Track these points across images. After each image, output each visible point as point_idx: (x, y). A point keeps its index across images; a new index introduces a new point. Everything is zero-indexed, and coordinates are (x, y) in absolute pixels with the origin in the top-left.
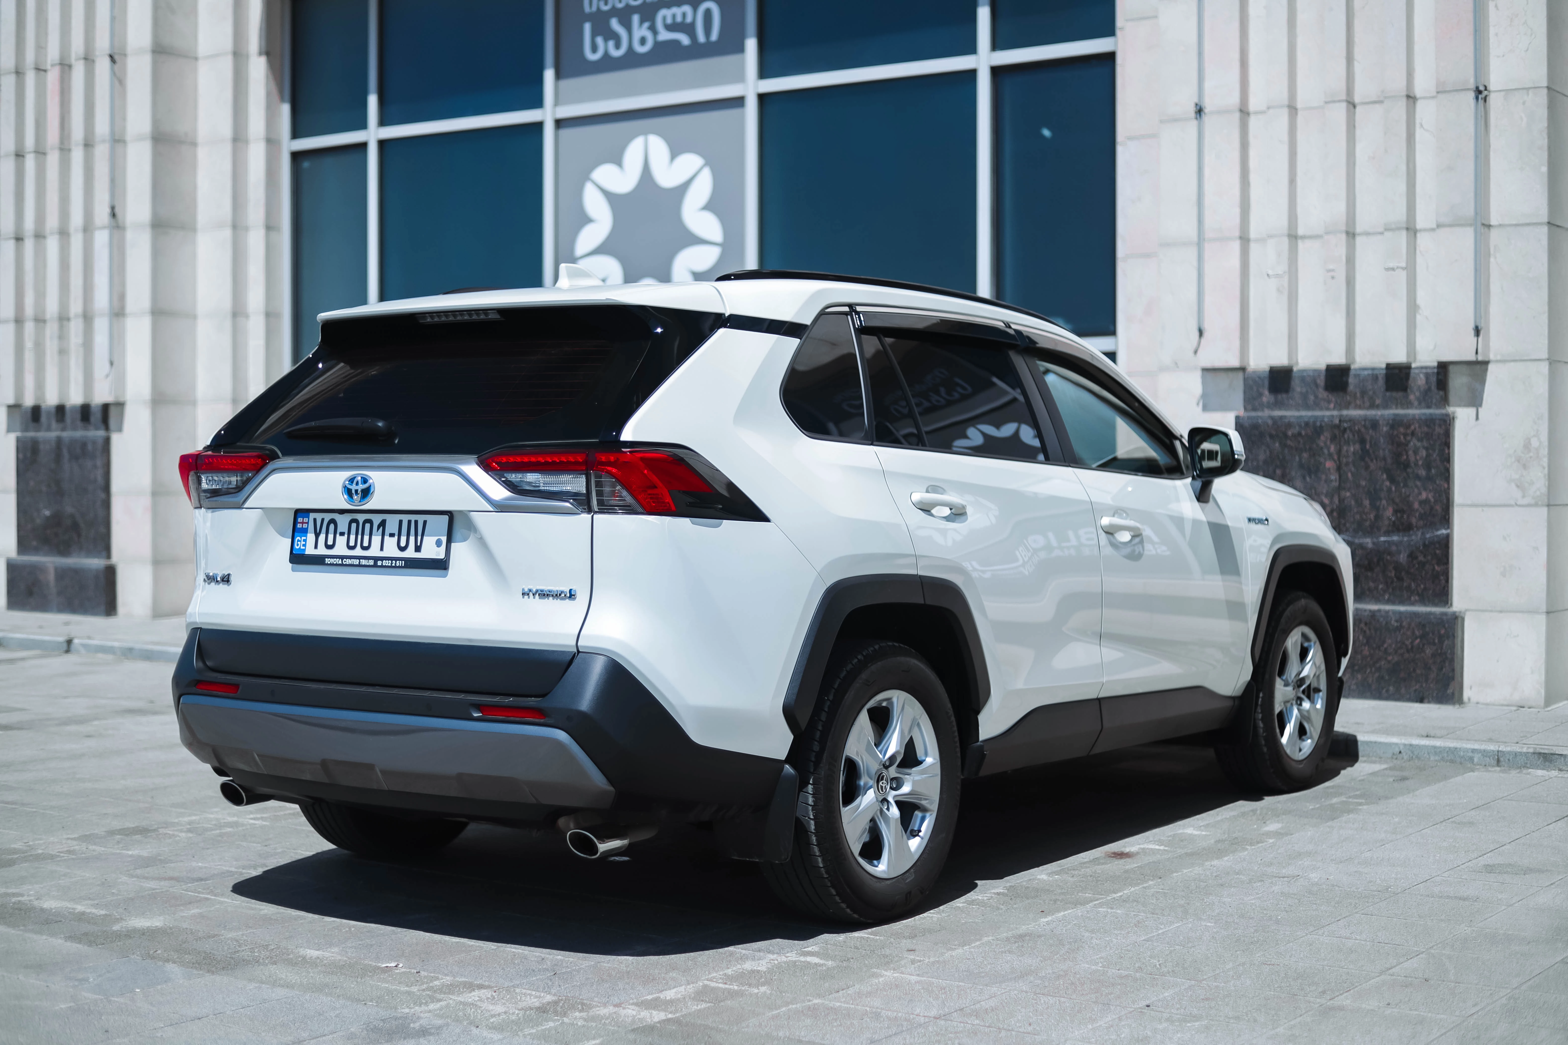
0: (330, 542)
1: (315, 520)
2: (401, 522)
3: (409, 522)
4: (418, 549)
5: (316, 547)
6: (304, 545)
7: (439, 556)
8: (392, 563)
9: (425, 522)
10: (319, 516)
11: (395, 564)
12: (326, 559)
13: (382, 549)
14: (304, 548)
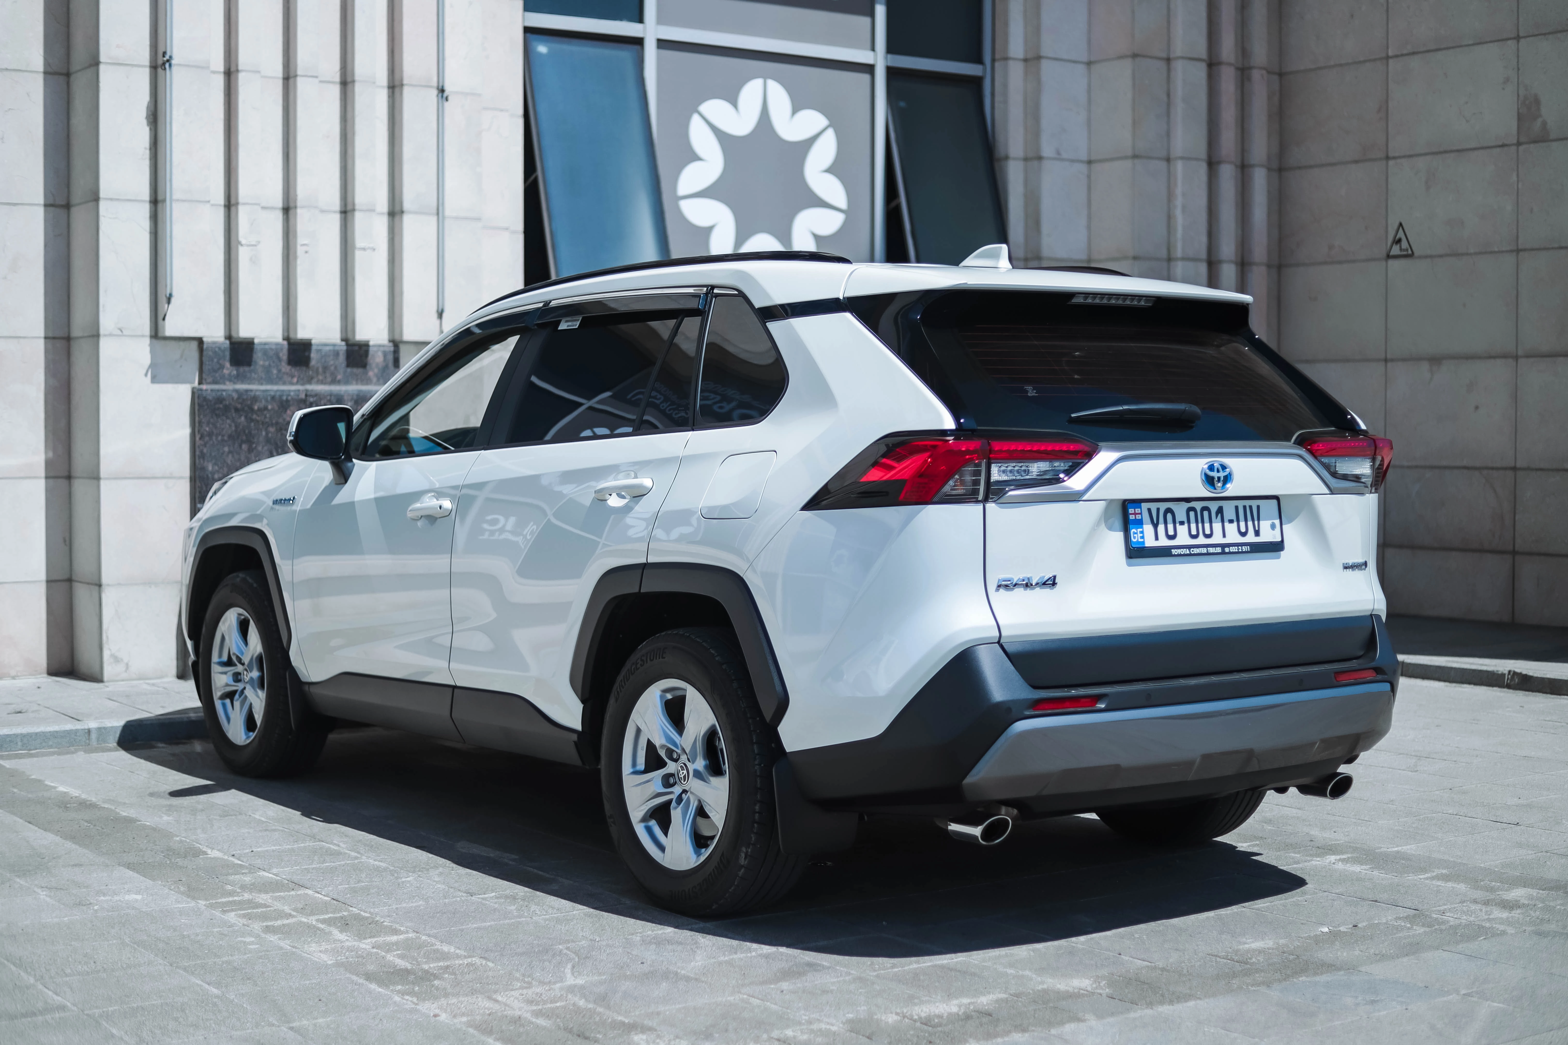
0: (1171, 533)
1: (1149, 510)
2: (1237, 508)
3: (1245, 507)
4: (1257, 533)
5: (1157, 538)
6: (1143, 537)
7: (1275, 539)
8: (1238, 549)
9: (1258, 507)
10: (1153, 506)
11: (1242, 549)
12: (1173, 550)
13: (1224, 536)
14: (1142, 540)
